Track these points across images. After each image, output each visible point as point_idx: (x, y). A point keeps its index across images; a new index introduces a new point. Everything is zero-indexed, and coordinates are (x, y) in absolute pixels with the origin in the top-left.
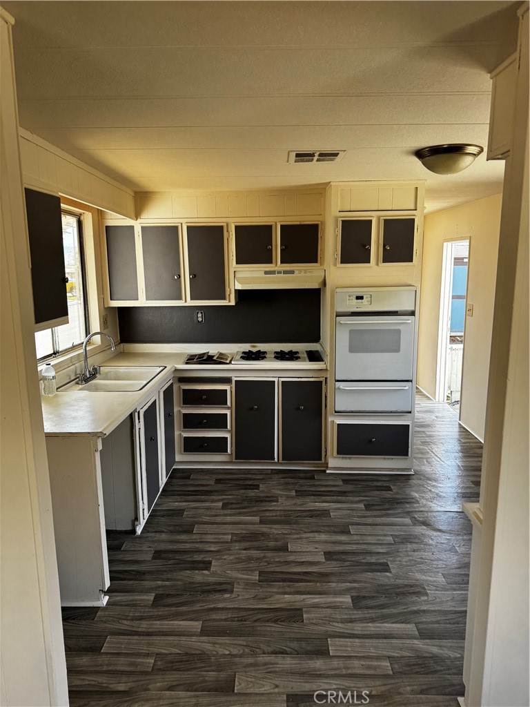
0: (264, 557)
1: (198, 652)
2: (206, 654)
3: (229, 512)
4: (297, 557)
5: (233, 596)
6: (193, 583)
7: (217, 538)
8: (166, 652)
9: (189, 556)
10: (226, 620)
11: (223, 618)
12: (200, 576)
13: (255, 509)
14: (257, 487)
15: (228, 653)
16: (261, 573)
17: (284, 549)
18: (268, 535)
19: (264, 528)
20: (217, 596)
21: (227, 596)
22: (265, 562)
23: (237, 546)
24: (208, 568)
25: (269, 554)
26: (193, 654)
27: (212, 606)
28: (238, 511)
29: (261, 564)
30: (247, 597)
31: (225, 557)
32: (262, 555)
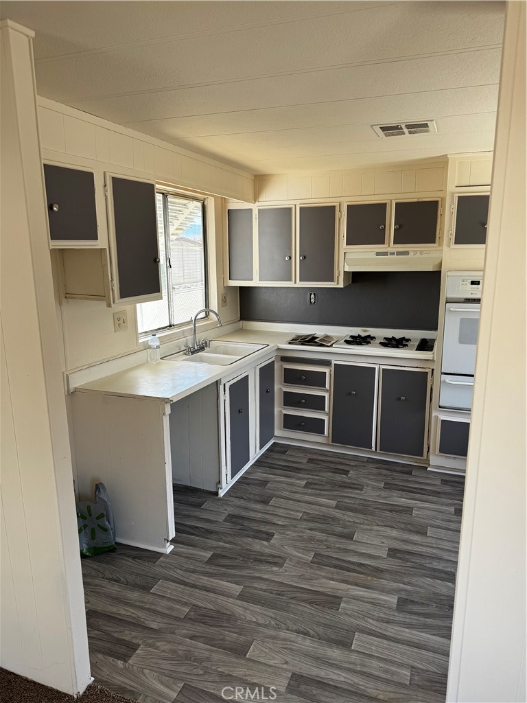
0: (326, 541)
1: (228, 613)
2: (235, 616)
3: (309, 491)
4: (359, 547)
5: (281, 570)
6: (250, 550)
7: (287, 514)
8: (202, 605)
9: (256, 525)
10: (266, 591)
11: (264, 588)
12: (258, 546)
13: (335, 493)
14: (346, 472)
15: (255, 620)
16: (316, 555)
17: (350, 537)
18: (339, 520)
19: (338, 514)
20: (266, 567)
21: (275, 569)
22: (325, 545)
23: (304, 525)
24: (268, 540)
25: (332, 539)
26: (224, 614)
27: (258, 575)
28: (318, 492)
29: (320, 547)
30: (293, 574)
31: (289, 533)
32: (325, 538)
